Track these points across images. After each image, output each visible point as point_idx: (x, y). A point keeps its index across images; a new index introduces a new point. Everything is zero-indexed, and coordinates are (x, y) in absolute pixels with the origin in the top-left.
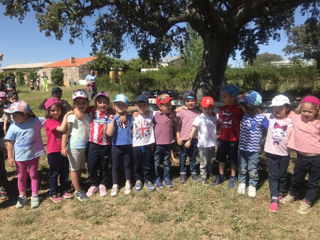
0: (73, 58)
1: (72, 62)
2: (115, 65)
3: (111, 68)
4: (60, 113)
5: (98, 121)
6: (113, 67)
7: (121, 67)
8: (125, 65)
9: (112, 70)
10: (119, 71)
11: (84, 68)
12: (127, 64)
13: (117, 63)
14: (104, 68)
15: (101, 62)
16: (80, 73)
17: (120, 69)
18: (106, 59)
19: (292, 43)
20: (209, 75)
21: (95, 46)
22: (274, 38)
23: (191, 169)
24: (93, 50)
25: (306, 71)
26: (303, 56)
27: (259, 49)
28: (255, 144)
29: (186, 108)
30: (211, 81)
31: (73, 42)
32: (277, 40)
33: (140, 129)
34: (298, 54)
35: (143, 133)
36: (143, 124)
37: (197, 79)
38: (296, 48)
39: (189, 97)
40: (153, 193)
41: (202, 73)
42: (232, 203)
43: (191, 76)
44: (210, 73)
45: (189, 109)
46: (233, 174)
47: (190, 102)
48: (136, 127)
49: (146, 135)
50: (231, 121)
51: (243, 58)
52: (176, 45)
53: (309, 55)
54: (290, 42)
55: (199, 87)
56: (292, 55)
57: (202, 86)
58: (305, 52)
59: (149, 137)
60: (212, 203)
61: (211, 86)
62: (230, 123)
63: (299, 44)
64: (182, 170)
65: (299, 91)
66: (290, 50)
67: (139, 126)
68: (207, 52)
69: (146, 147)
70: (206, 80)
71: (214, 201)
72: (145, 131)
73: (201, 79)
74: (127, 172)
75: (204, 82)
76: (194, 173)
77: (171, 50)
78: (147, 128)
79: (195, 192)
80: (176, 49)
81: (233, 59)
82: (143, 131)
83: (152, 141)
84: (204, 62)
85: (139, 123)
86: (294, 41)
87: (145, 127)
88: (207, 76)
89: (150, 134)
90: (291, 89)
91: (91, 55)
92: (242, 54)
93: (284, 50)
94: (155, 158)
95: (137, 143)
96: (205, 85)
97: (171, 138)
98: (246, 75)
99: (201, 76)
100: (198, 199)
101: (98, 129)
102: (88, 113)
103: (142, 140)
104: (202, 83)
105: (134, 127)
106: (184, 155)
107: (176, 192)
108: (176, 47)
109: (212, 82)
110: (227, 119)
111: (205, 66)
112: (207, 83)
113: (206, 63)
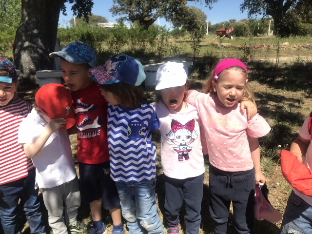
20: (35, 31)
30: (40, 41)
34: (124, 16)
37: (18, 37)
38: (122, 9)
41: (23, 28)
44: (36, 28)
50: (96, 121)
53: (134, 16)
54: (115, 3)
55: (23, 49)
57: (27, 48)
58: (130, 14)
61: (41, 48)
66: (116, 10)
70: (31, 38)
73: (24, 38)
75: (30, 42)
84: (25, 13)
86: (118, 2)
88: (33, 34)
93: (111, 10)
96: (31, 46)
99: (24, 32)
104: (27, 44)
109: (42, 41)
111: (27, 19)
112: (34, 43)
113: (29, 15)
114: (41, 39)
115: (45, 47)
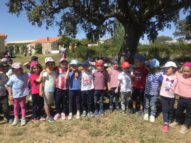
0: (48, 38)
1: (47, 40)
2: (73, 42)
3: (70, 44)
4: (39, 70)
5: (61, 75)
6: (71, 43)
7: (76, 43)
8: (79, 42)
9: (71, 45)
10: (75, 45)
11: (54, 43)
12: (80, 41)
13: (74, 41)
14: (66, 44)
15: (64, 40)
16: (52, 46)
17: (75, 44)
18: (67, 38)
19: (178, 30)
20: (128, 48)
21: (61, 31)
22: (168, 27)
23: (116, 105)
24: (60, 33)
25: (187, 47)
26: (185, 38)
27: (158, 34)
28: (154, 90)
29: (113, 68)
31: (48, 28)
32: (169, 28)
33: (85, 81)
34: (182, 37)
35: (87, 83)
36: (87, 78)
37: (121, 51)
38: (181, 33)
39: (115, 62)
40: (93, 118)
41: (123, 47)
42: (140, 125)
43: (117, 49)
44: (128, 47)
45: (115, 69)
46: (141, 108)
47: (116, 65)
48: (83, 79)
49: (89, 84)
50: (140, 77)
51: (148, 39)
52: (108, 31)
53: (189, 37)
54: (177, 29)
55: (122, 55)
56: (178, 37)
57: (124, 55)
58: (186, 36)
59: (91, 85)
60: (128, 126)
61: (129, 55)
62: (140, 78)
63: (183, 30)
64: (110, 105)
65: (183, 59)
66: (177, 34)
67: (85, 79)
68: (127, 35)
69: (89, 91)
70: (126, 51)
71: (130, 124)
72: (88, 82)
73: (123, 51)
74: (78, 106)
75: (125, 53)
76: (118, 107)
77: (106, 33)
78: (90, 80)
79: (118, 119)
80: (109, 33)
81: (142, 39)
82: (87, 82)
83: (92, 87)
84: (125, 41)
85: (85, 76)
86: (179, 29)
87: (88, 79)
88: (127, 49)
89: (91, 83)
90: (178, 58)
91: (58, 36)
92: (148, 36)
93: (173, 34)
94: (95, 98)
95: (84, 88)
96: (125, 55)
97: (104, 86)
98: (150, 49)
99: (123, 49)
100: (120, 123)
101: (61, 80)
102: (55, 70)
103: (87, 87)
104: (124, 54)
105: (82, 79)
106: (112, 96)
107: (107, 118)
108: (108, 32)
109: (130, 53)
110: (138, 75)
111: (125, 43)
112: (126, 53)
113: (126, 42)
114: (130, 51)
115: (131, 55)
